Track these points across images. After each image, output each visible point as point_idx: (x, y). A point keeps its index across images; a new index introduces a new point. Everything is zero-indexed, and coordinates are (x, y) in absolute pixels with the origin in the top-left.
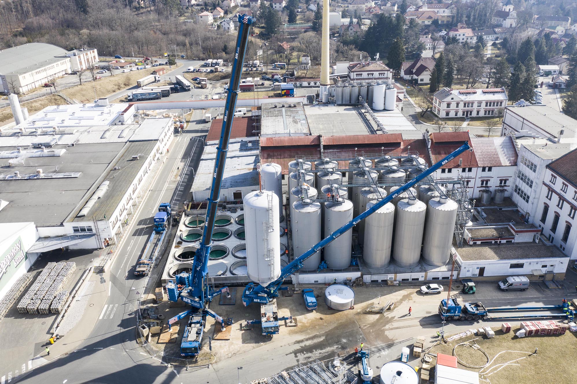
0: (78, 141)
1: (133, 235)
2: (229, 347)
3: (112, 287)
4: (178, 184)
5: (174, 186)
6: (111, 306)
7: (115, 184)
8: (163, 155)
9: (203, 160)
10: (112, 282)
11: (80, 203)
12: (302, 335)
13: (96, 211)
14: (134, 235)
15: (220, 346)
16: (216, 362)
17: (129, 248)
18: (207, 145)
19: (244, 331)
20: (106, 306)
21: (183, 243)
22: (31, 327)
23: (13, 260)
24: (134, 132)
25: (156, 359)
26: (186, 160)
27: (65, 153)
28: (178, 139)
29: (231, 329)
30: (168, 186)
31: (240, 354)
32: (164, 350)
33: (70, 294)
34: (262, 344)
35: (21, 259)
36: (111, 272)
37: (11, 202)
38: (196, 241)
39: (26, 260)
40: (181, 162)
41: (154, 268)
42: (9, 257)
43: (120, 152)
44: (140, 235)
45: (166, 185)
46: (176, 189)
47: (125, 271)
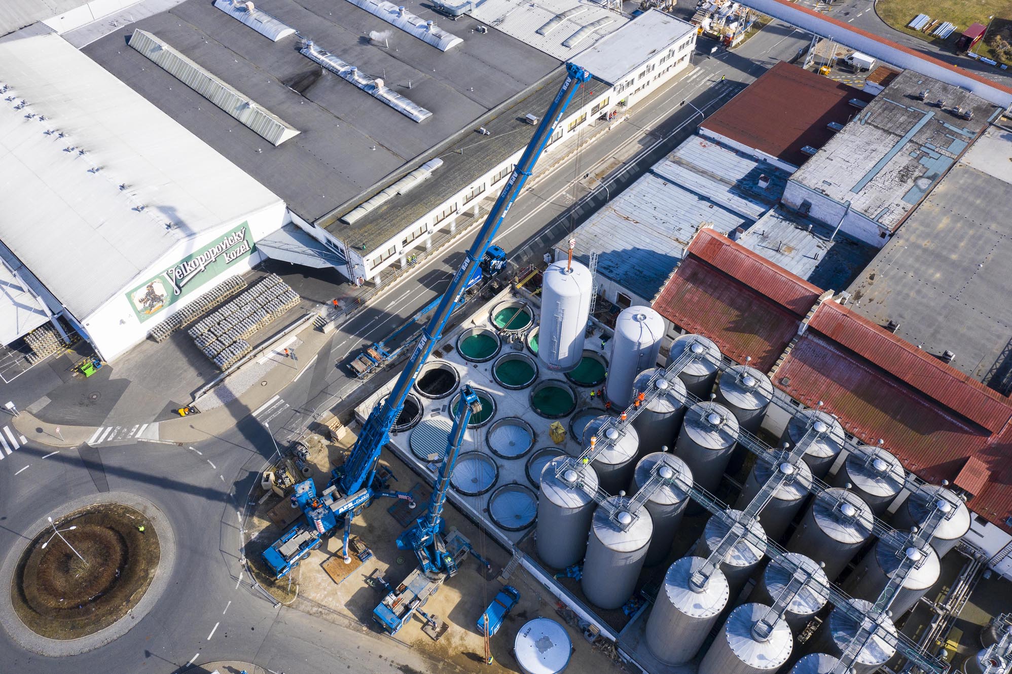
0: (500, 21)
1: (418, 280)
2: (325, 597)
3: (310, 368)
4: (580, 200)
5: (570, 199)
6: (282, 401)
7: (450, 170)
8: (624, 109)
9: (652, 172)
10: (318, 358)
11: (369, 190)
12: (425, 662)
13: (371, 222)
14: (421, 280)
15: (320, 584)
16: (289, 606)
17: (393, 303)
18: (697, 134)
19: (366, 586)
20: (277, 397)
21: (454, 352)
22: (185, 371)
23: (224, 254)
24: (597, 41)
25: (242, 537)
26: (654, 140)
27: (457, 48)
28: (690, 75)
29: (357, 567)
30: (563, 195)
31: (326, 620)
32: (261, 532)
33: (254, 348)
34: (365, 628)
35: (242, 252)
36: (332, 338)
37: (304, 131)
38: (472, 361)
39: (252, 253)
40: (639, 142)
41: (384, 369)
42: (216, 250)
43: (528, 89)
44: (427, 286)
45: (563, 191)
46: (569, 210)
47: (350, 346)
